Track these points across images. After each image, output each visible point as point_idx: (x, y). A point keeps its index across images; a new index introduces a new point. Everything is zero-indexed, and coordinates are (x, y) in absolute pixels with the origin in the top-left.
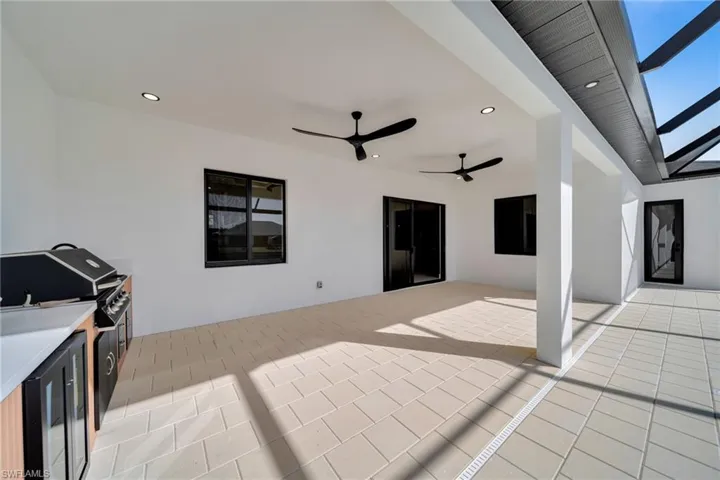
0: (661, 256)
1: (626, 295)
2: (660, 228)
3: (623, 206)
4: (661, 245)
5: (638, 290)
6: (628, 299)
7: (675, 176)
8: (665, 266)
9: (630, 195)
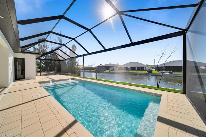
0: (19, 73)
1: (10, 84)
2: (18, 65)
3: (9, 57)
4: (19, 70)
5: (13, 83)
6: (10, 85)
7: (23, 52)
8: (20, 76)
9: (11, 54)
